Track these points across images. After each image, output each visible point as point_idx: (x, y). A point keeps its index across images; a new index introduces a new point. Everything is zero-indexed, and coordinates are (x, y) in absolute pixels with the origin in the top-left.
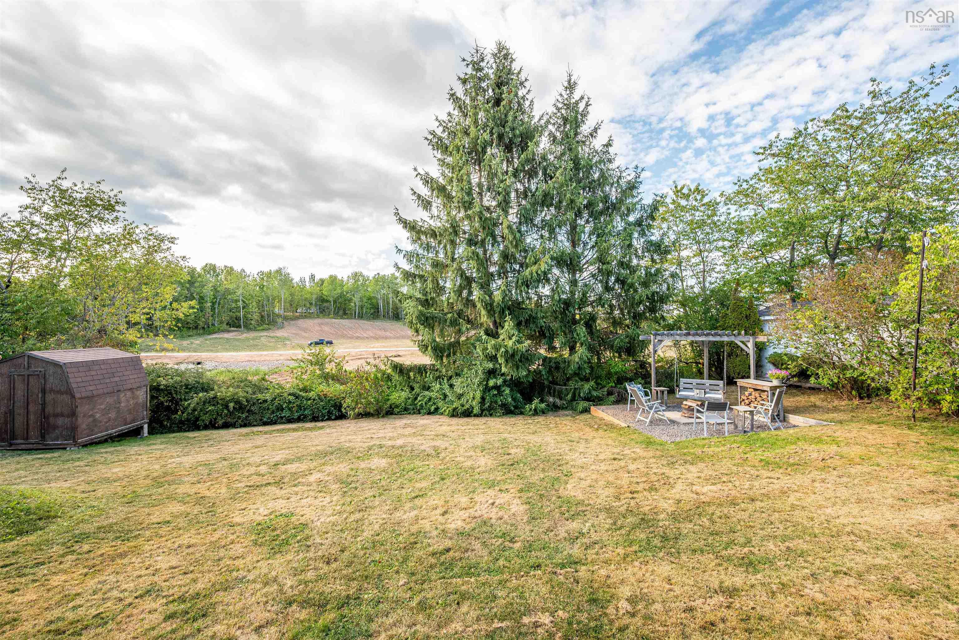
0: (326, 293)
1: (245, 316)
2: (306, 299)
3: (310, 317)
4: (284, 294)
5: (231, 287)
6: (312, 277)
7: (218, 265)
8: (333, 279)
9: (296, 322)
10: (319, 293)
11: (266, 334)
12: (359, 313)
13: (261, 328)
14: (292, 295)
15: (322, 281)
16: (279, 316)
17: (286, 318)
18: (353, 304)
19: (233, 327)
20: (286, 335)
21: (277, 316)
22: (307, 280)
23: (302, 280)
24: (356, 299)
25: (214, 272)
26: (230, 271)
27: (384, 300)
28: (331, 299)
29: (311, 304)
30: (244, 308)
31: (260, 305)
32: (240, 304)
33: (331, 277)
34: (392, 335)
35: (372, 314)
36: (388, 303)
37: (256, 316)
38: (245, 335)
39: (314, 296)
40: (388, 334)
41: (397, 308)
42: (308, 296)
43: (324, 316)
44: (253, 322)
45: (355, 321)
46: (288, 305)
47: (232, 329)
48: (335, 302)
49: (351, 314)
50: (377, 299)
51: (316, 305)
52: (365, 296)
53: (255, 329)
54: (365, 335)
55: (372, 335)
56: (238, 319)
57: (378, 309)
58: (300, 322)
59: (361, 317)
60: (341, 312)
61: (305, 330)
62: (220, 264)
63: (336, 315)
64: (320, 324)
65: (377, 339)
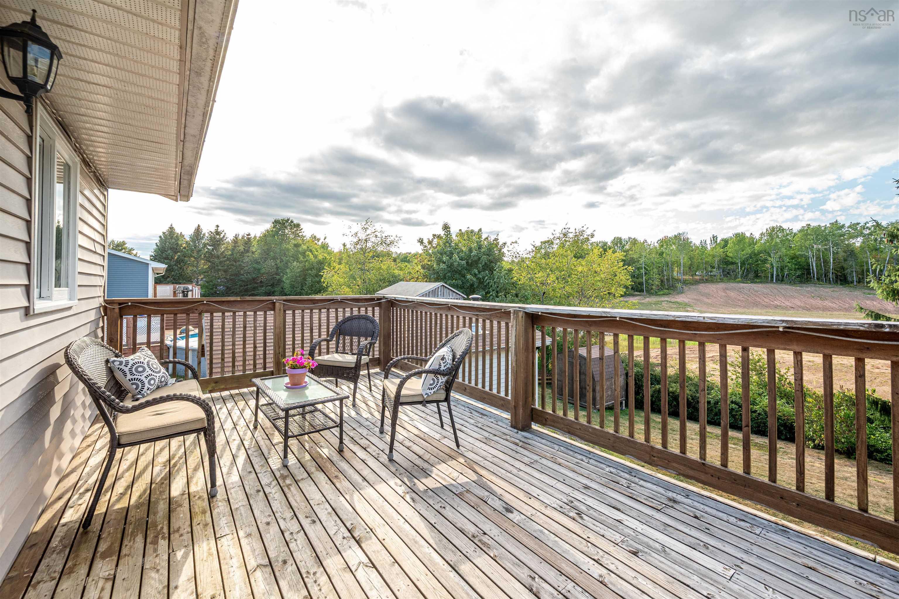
0: (731, 255)
1: (646, 281)
2: (707, 263)
3: (712, 282)
4: (684, 259)
5: (635, 256)
6: (715, 238)
7: (623, 238)
8: (740, 238)
9: (697, 287)
10: (723, 256)
11: (667, 299)
12: (778, 275)
13: (662, 293)
14: (691, 258)
15: (726, 242)
16: (679, 280)
17: (685, 283)
18: (768, 266)
19: (637, 291)
20: (686, 300)
21: (677, 280)
22: (708, 242)
23: (703, 244)
24: (773, 260)
25: (621, 244)
26: (634, 242)
27: (818, 258)
28: (738, 261)
29: (713, 267)
30: (646, 274)
31: (661, 272)
32: (643, 271)
33: (737, 235)
34: (834, 305)
35: (798, 277)
36: (826, 262)
37: (657, 282)
38: (647, 300)
39: (717, 259)
40: (828, 303)
41: (843, 268)
42: (709, 259)
43: (729, 280)
44: (654, 287)
45: (772, 285)
46: (687, 269)
47: (636, 293)
48: (743, 263)
49: (767, 277)
50: (807, 258)
51: (719, 268)
52: (786, 255)
53: (656, 294)
54: (788, 303)
55: (799, 303)
56: (641, 284)
57: (808, 270)
58: (702, 287)
59: (781, 280)
60: (751, 275)
61: (707, 295)
62: (625, 236)
63: (745, 278)
64: (725, 290)
65: (808, 310)
